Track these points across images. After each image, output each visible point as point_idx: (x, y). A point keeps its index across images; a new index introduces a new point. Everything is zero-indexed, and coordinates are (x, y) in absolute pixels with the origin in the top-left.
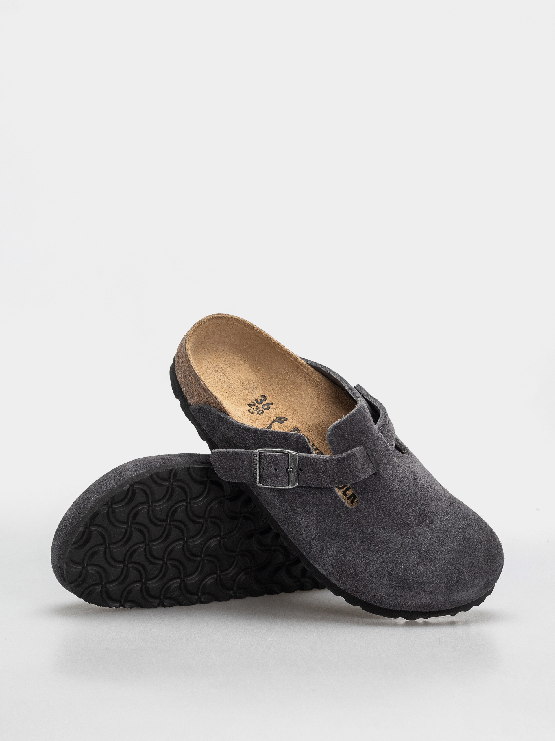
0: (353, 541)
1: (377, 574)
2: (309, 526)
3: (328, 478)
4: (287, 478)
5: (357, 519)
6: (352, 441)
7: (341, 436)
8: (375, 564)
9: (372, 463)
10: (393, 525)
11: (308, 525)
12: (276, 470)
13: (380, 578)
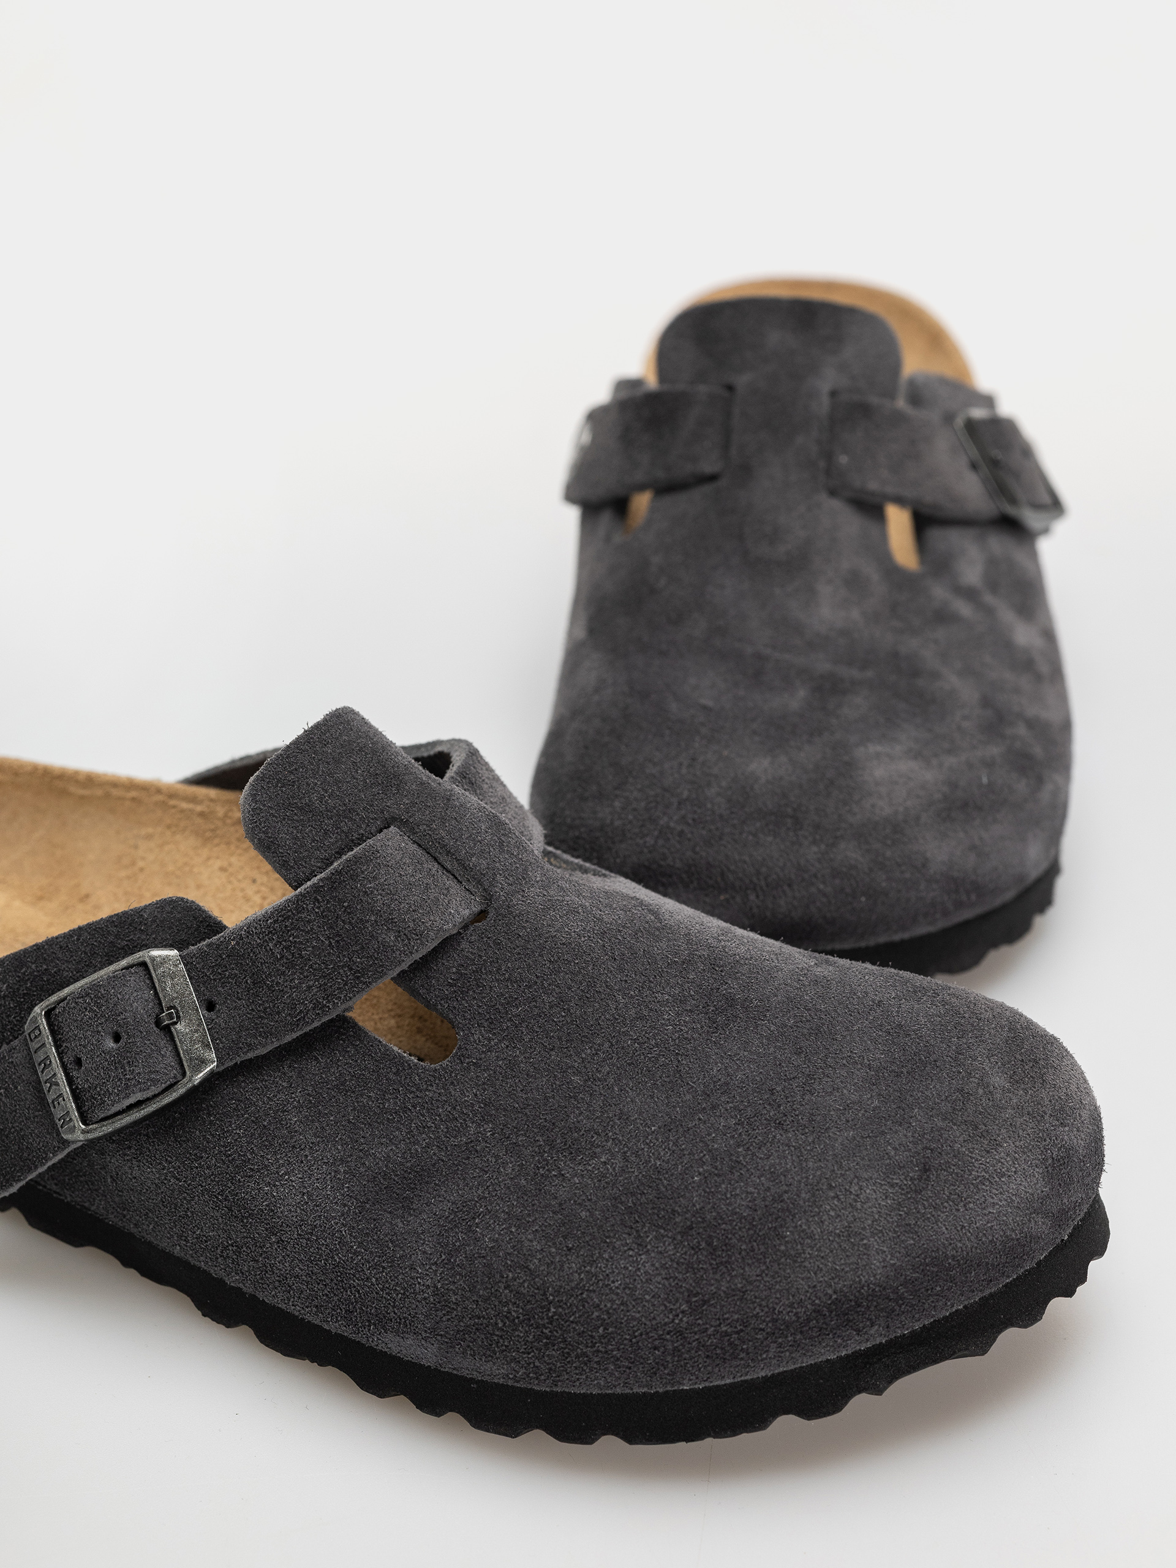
0: (486, 1172)
1: (611, 1242)
2: (309, 1195)
3: (311, 983)
4: (168, 1052)
5: (476, 1095)
6: (351, 819)
7: (297, 808)
8: (592, 1215)
9: (456, 878)
10: (614, 1065)
11: (304, 1194)
12: (117, 1038)
13: (625, 1251)
